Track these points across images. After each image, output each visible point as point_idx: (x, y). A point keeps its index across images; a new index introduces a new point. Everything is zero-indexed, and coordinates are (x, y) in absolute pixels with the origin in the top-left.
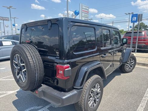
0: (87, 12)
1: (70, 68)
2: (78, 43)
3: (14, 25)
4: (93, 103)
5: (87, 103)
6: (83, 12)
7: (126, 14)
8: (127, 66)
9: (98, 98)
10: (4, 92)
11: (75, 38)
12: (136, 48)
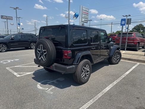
0: (87, 13)
1: (71, 52)
2: (77, 41)
3: (19, 24)
4: (84, 76)
5: (80, 75)
6: (83, 13)
7: (124, 16)
8: (114, 59)
9: (87, 74)
10: (24, 73)
11: (75, 37)
12: (126, 47)
